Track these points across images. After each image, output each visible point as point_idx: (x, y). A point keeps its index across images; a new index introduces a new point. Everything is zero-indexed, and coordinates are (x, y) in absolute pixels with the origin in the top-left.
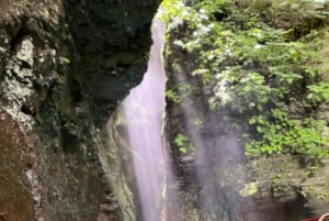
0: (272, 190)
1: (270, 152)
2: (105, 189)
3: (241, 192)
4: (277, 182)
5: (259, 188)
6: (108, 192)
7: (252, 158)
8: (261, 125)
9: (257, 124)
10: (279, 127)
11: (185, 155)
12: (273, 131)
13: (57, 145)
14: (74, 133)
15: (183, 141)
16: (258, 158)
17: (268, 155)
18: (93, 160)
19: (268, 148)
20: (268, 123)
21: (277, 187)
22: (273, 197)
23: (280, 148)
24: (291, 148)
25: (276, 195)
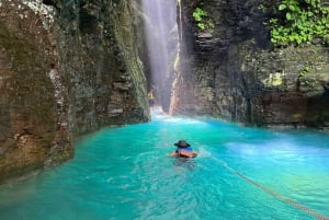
0: (298, 83)
1: (299, 42)
2: (120, 68)
3: (264, 82)
4: (305, 75)
5: (285, 80)
6: (123, 71)
7: (279, 47)
8: (291, 12)
9: (287, 10)
10: (310, 14)
11: (203, 31)
12: (304, 18)
13: (75, 28)
14: (92, 13)
15: (202, 16)
16: (285, 47)
17: (297, 45)
18: (108, 38)
19: (297, 37)
20: (298, 9)
21: (304, 81)
22: (298, 90)
23: (310, 38)
24: (322, 38)
25: (302, 89)
